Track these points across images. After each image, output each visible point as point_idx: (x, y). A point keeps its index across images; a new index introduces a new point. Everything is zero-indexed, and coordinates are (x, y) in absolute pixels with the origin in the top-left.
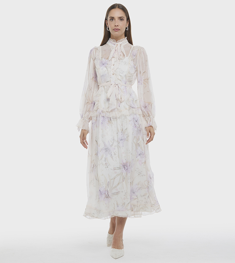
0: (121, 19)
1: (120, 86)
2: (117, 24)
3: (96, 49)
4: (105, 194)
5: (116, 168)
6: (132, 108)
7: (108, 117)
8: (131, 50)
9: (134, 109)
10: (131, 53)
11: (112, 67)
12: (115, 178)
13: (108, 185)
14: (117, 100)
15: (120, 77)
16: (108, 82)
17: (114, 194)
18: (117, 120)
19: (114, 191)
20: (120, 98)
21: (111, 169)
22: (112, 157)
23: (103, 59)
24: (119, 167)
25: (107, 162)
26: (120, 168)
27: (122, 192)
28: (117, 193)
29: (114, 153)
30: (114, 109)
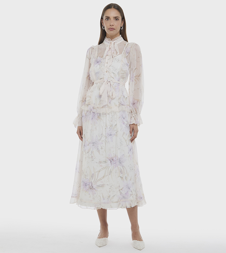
0: (116, 19)
1: (112, 84)
2: (112, 24)
3: (92, 48)
4: (89, 185)
5: (102, 162)
6: (122, 105)
7: (98, 113)
8: (125, 47)
9: (124, 106)
10: (125, 50)
11: (106, 64)
12: (99, 171)
13: (92, 177)
14: (108, 96)
15: (112, 75)
16: (101, 79)
17: (99, 186)
18: (106, 116)
19: (99, 183)
20: (111, 95)
21: (96, 163)
22: (99, 151)
23: (99, 58)
24: (104, 160)
25: (93, 155)
26: (105, 162)
27: (108, 185)
28: (102, 186)
29: (101, 147)
30: (105, 106)
